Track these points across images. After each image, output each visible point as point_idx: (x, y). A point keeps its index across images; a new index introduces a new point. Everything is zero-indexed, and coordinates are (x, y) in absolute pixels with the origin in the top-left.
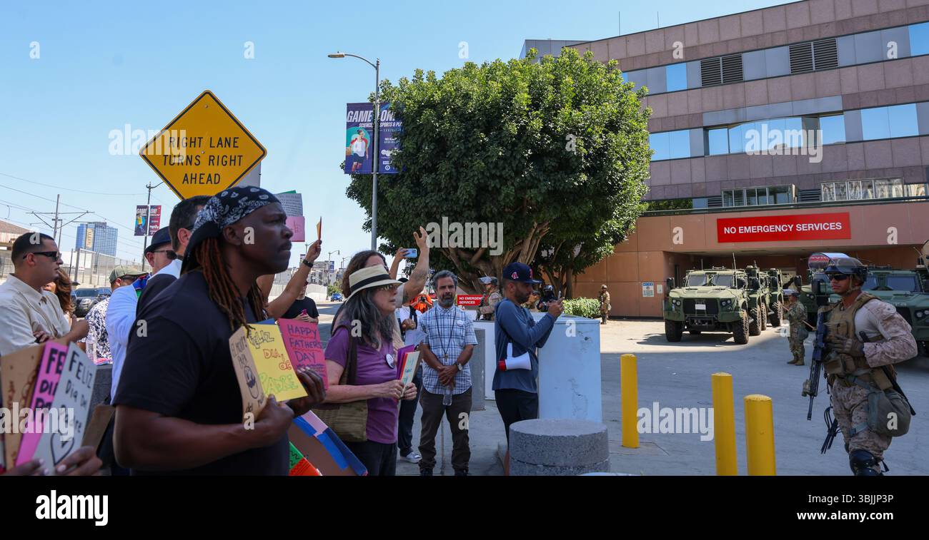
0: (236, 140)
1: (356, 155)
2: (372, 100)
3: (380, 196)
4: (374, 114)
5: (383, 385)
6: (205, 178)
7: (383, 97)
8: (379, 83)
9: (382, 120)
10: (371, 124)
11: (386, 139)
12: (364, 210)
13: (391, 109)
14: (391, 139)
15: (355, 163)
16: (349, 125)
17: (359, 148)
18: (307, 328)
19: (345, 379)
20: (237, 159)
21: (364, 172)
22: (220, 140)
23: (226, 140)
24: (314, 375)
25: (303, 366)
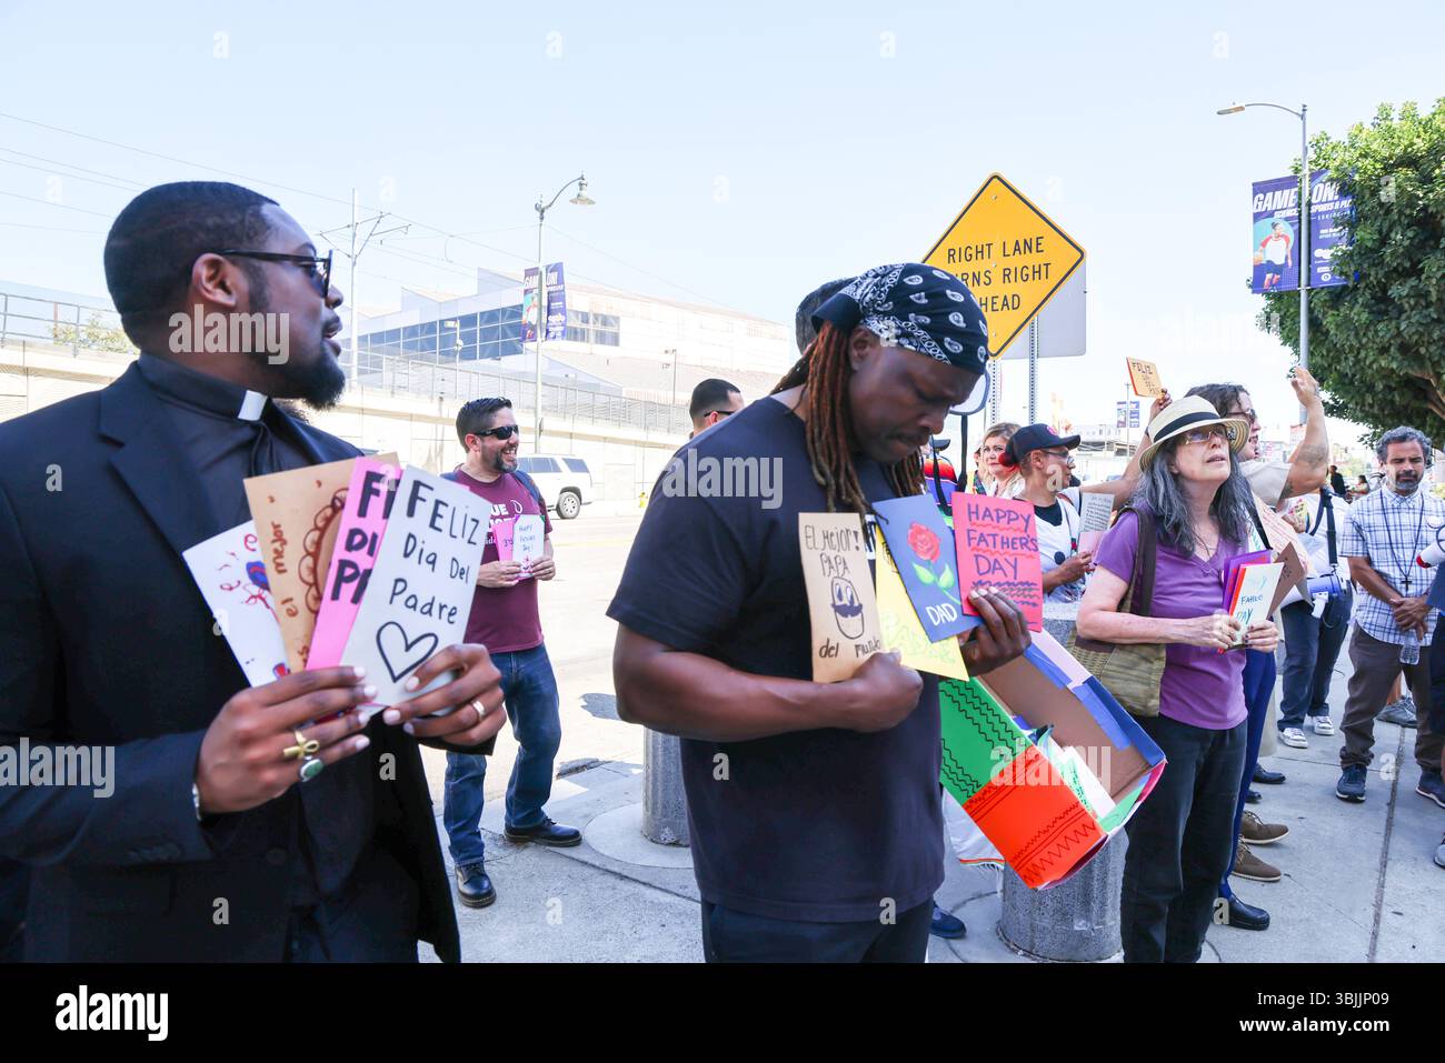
0: (1039, 241)
1: (1270, 263)
2: (1297, 170)
3: (1314, 324)
4: (1300, 195)
5: (1191, 621)
6: (999, 302)
7: (1315, 162)
8: (1308, 139)
9: (1313, 201)
10: (1295, 210)
11: (1322, 231)
12: (1288, 349)
13: (1332, 180)
14: (1331, 230)
15: (1269, 276)
16: (1257, 217)
17: (1278, 253)
18: (1010, 511)
20: (1043, 269)
21: (1285, 288)
22: (1017, 243)
23: (1025, 242)
24: (1002, 604)
25: (987, 586)
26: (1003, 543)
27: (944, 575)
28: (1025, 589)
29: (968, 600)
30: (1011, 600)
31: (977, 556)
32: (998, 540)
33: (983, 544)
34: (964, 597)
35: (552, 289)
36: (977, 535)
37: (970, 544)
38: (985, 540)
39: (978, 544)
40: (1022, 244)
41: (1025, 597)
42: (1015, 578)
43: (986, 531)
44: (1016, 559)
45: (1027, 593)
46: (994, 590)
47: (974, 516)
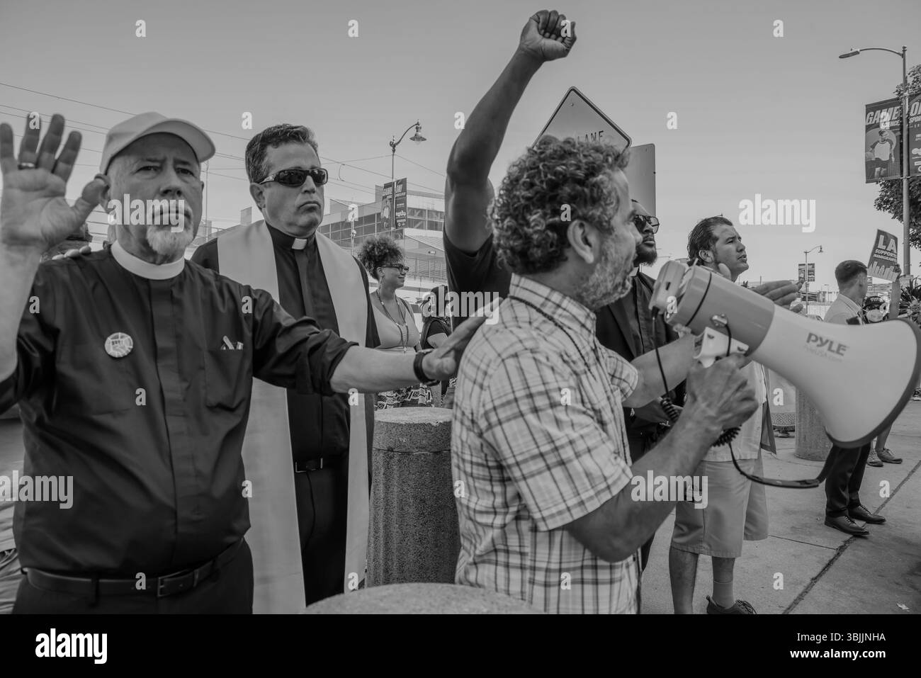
1: (878, 160)
15: (878, 169)
35: (398, 195)
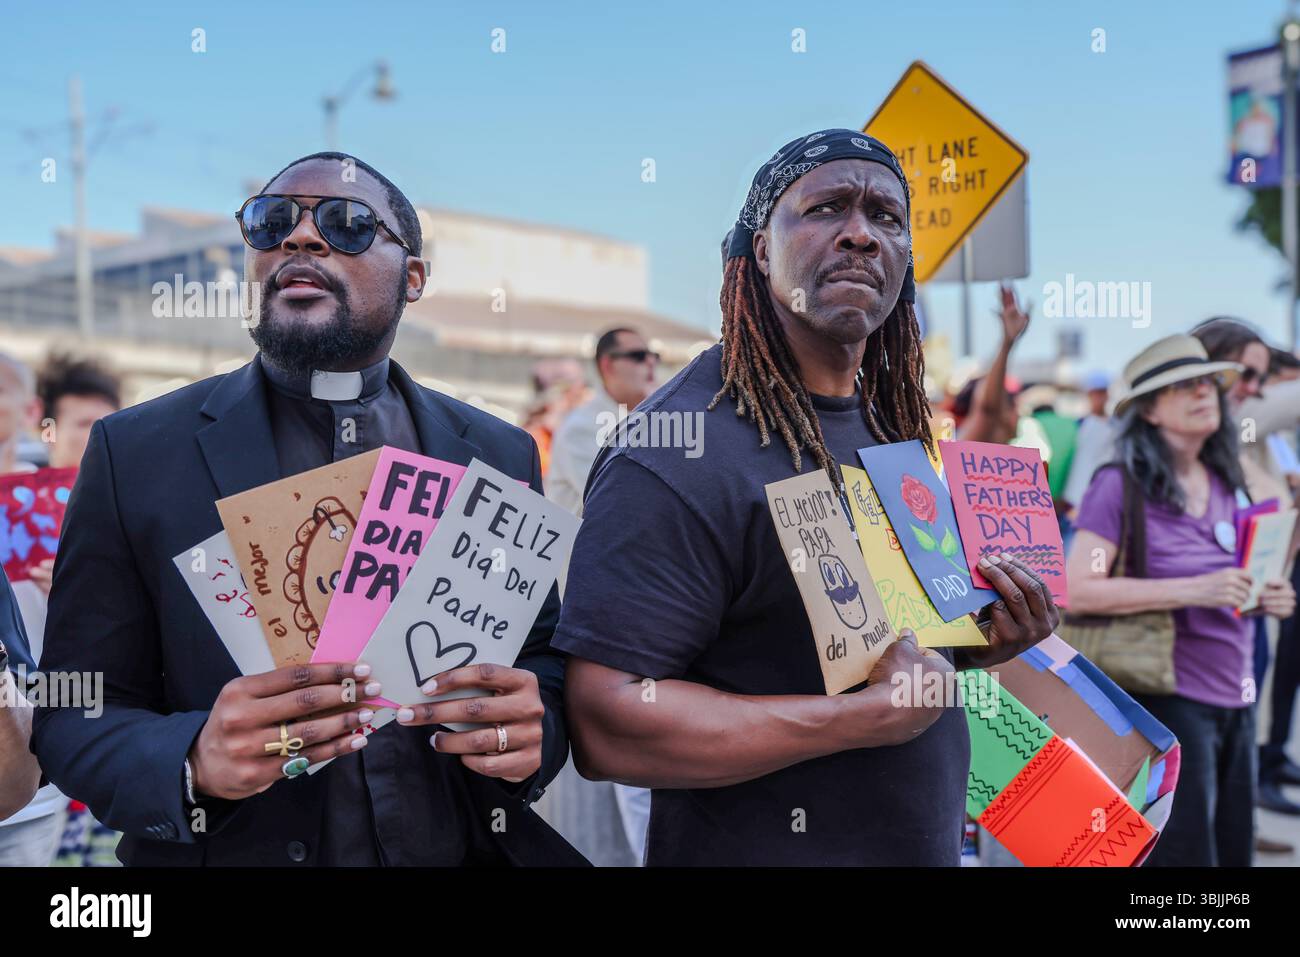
0: (974, 143)
6: (925, 218)
19: (1121, 568)
20: (978, 177)
22: (945, 147)
23: (956, 145)
24: (1020, 573)
25: (998, 551)
26: (1009, 499)
27: (945, 538)
28: (1043, 555)
29: (977, 570)
30: (1029, 568)
31: (980, 516)
32: (1003, 494)
33: (985, 501)
34: (972, 566)
36: (977, 490)
37: (970, 503)
38: (987, 496)
39: (980, 502)
40: (951, 148)
41: (1044, 564)
42: (1030, 541)
43: (989, 484)
44: (1027, 518)
45: (1046, 559)
46: (1008, 557)
47: (970, 468)
